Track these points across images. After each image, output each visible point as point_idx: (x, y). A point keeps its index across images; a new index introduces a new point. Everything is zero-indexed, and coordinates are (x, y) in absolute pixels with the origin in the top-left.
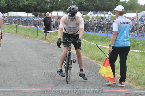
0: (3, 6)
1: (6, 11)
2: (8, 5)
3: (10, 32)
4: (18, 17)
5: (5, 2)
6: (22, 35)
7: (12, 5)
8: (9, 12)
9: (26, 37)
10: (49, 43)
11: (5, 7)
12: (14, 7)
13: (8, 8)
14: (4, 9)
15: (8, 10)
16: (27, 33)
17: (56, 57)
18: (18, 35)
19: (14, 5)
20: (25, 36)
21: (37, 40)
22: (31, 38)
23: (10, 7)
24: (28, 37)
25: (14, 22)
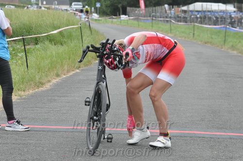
3: (183, 37)
4: (209, 11)
6: (201, 41)
8: (195, 2)
9: (207, 45)
10: (240, 54)
16: (212, 38)
17: (238, 79)
18: (195, 41)
20: (206, 43)
21: (223, 49)
22: (214, 46)
24: (209, 45)
25: (199, 19)
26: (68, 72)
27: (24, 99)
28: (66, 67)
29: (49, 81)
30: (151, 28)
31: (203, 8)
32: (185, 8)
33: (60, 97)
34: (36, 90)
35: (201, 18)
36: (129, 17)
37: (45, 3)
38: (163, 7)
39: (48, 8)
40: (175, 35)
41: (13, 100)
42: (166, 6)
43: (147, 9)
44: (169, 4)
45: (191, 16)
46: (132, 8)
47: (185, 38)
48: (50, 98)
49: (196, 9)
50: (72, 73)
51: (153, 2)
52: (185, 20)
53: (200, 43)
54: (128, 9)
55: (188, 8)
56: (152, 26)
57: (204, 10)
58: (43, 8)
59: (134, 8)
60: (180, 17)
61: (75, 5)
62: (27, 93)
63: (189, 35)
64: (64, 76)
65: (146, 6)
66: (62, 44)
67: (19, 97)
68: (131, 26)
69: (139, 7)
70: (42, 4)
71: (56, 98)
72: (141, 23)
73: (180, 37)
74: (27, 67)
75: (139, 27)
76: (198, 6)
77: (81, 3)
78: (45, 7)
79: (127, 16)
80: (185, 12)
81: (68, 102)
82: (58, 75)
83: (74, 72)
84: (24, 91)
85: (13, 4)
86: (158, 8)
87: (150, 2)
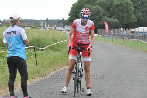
0: (133, 21)
1: (136, 26)
2: (138, 20)
3: (131, 47)
5: (135, 18)
6: (143, 51)
7: (143, 20)
8: (139, 27)
9: (146, 53)
11: (136, 22)
12: (145, 23)
13: (138, 23)
14: (135, 24)
15: (138, 25)
18: (139, 51)
19: (145, 20)
20: (145, 52)
23: (140, 23)
25: (141, 37)
26: (61, 67)
27: (34, 84)
28: (59, 65)
29: (49, 73)
30: (112, 42)
31: (144, 30)
32: (133, 30)
33: (56, 83)
34: (41, 78)
35: (142, 36)
36: (99, 35)
37: (48, 26)
38: (119, 29)
39: (50, 29)
40: (127, 47)
41: (28, 85)
42: (122, 29)
43: (110, 30)
44: (123, 28)
45: (136, 35)
46: (100, 30)
47: (133, 48)
48: (49, 83)
49: (140, 31)
50: (63, 68)
51: (114, 26)
52: (133, 37)
53: (141, 52)
54: (98, 30)
55: (135, 30)
56: (113, 41)
57: (145, 31)
58: (47, 29)
59: (102, 30)
60: (130, 36)
61: (66, 27)
62: (36, 80)
63: (135, 46)
64: (58, 70)
65: (109, 29)
66: (58, 51)
67: (31, 83)
68: (100, 41)
69: (105, 29)
70: (47, 26)
71: (53, 83)
72: (106, 39)
73: (129, 48)
74: (37, 64)
75: (104, 41)
76: (141, 29)
77: (70, 26)
78: (48, 28)
79: (97, 34)
80: (133, 32)
81: (60, 86)
82: (55, 70)
83: (64, 68)
84: (34, 79)
85: (29, 26)
86: (116, 30)
87: (112, 26)
